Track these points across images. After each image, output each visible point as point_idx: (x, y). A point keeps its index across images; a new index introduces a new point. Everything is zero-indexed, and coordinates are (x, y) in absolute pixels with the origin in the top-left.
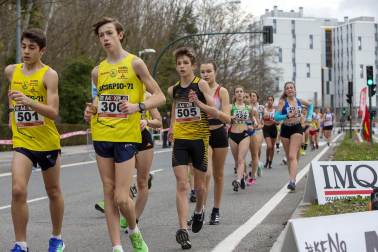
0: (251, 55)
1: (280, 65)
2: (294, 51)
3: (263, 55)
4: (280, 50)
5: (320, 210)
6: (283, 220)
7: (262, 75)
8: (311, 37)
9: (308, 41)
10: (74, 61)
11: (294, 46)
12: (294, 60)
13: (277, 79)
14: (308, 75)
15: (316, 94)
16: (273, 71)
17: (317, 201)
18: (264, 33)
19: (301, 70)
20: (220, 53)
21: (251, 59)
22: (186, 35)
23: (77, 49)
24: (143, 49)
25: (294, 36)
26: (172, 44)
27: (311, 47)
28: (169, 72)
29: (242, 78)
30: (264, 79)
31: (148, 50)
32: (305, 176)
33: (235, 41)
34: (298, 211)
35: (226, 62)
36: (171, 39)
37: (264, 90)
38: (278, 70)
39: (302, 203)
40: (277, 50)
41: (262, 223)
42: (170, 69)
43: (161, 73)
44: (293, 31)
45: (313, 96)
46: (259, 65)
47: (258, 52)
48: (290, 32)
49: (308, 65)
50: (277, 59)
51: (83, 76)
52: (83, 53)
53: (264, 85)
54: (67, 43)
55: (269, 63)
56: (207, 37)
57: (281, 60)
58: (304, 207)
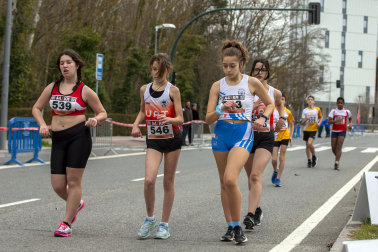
0: (291, 37)
1: (325, 51)
2: (344, 34)
3: (306, 38)
4: (328, 33)
5: (373, 231)
6: (327, 241)
7: (303, 62)
8: (366, 18)
9: (362, 23)
10: (75, 34)
11: (345, 28)
12: (343, 46)
13: (322, 68)
14: (360, 65)
15: (368, 88)
16: (317, 59)
17: (369, 219)
18: (310, 12)
19: (352, 59)
20: (253, 32)
21: (291, 42)
22: (212, 8)
23: (79, 19)
24: (160, 23)
25: (345, 17)
26: (196, 20)
27: (365, 31)
28: (191, 53)
29: (279, 65)
30: (305, 68)
31: (166, 25)
32: (354, 189)
33: (271, 19)
34: (346, 231)
35: (259, 44)
36: (195, 13)
37: (305, 81)
38: (324, 57)
39: (350, 222)
40: (323, 33)
41: (301, 243)
42: (191, 49)
43: (181, 54)
44: (344, 11)
45: (365, 90)
46: (301, 49)
47: (300, 33)
48: (341, 12)
49: (361, 53)
50: (323, 44)
51: (86, 53)
52: (86, 24)
53: (306, 75)
54: (68, 12)
55: (313, 48)
56: (238, 12)
57: (327, 45)
58: (353, 226)
